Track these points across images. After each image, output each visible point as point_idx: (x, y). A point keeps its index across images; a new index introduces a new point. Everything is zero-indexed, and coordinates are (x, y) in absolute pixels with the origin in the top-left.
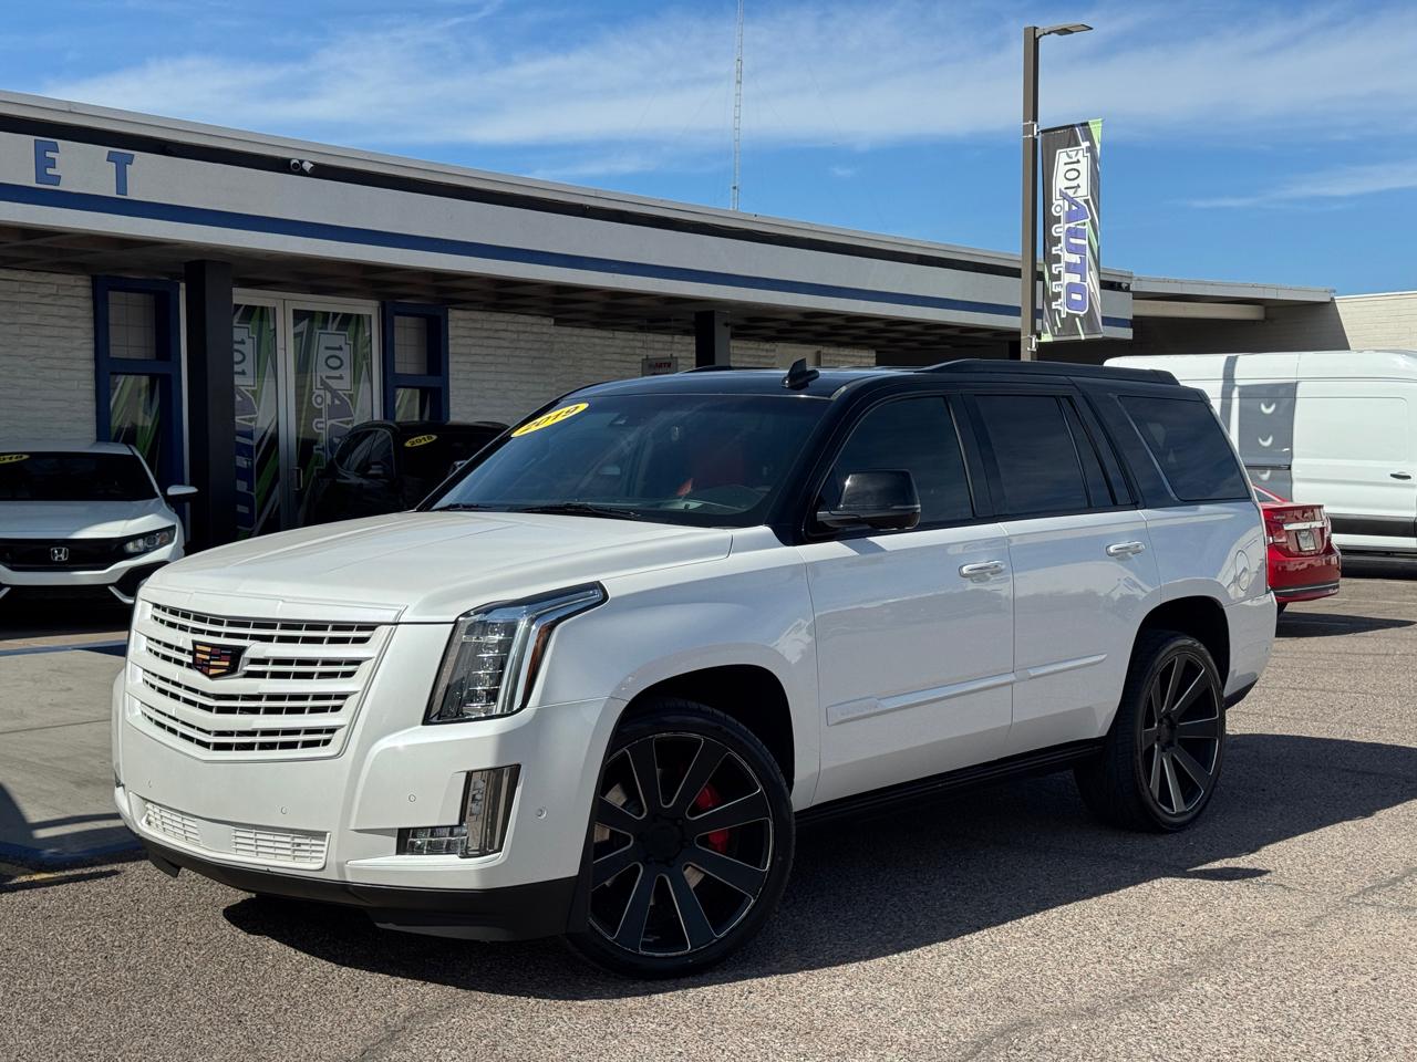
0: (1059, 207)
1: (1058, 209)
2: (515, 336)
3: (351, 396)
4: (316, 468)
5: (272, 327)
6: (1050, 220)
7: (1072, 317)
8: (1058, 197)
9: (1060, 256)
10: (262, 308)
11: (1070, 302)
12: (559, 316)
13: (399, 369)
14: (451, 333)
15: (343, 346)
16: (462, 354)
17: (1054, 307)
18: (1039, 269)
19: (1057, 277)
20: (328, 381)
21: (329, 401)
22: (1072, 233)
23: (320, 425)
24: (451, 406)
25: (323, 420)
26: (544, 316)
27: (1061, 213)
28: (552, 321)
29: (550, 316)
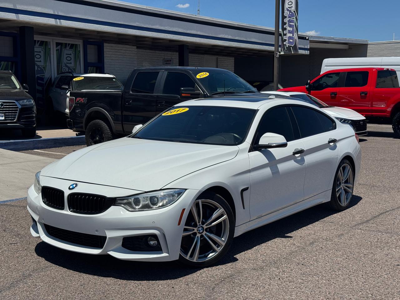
0: (286, 13)
1: (286, 14)
2: (125, 52)
3: (74, 69)
5: (49, 48)
6: (284, 17)
7: (289, 46)
8: (286, 10)
9: (286, 28)
10: (46, 42)
11: (289, 42)
12: (138, 46)
13: (89, 61)
14: (105, 50)
15: (72, 54)
16: (108, 57)
17: (284, 44)
18: (280, 33)
19: (285, 35)
22: (289, 21)
26: (133, 46)
27: (287, 15)
28: (136, 47)
29: (135, 46)
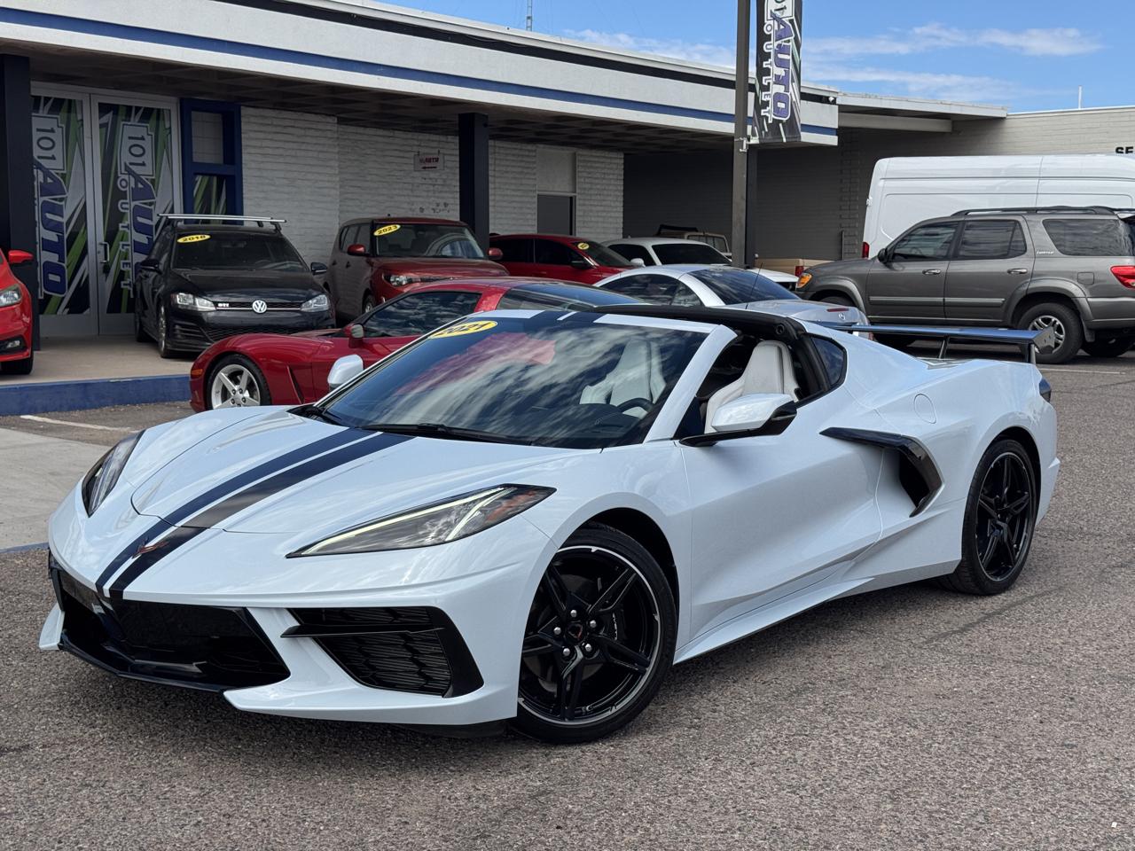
0: (770, 27)
1: (769, 28)
2: (302, 132)
3: (153, 181)
4: (121, 243)
5: (79, 118)
6: (763, 38)
7: (776, 122)
8: (769, 18)
9: (768, 70)
10: (70, 101)
11: (777, 110)
12: (341, 115)
13: (197, 158)
14: (244, 127)
15: (146, 136)
16: (255, 147)
17: (762, 114)
18: (750, 81)
19: (766, 88)
20: (131, 167)
21: (133, 185)
22: (781, 49)
23: (124, 206)
24: (244, 192)
25: (128, 201)
26: (330, 115)
27: (772, 32)
28: (336, 121)
29: (333, 115)
